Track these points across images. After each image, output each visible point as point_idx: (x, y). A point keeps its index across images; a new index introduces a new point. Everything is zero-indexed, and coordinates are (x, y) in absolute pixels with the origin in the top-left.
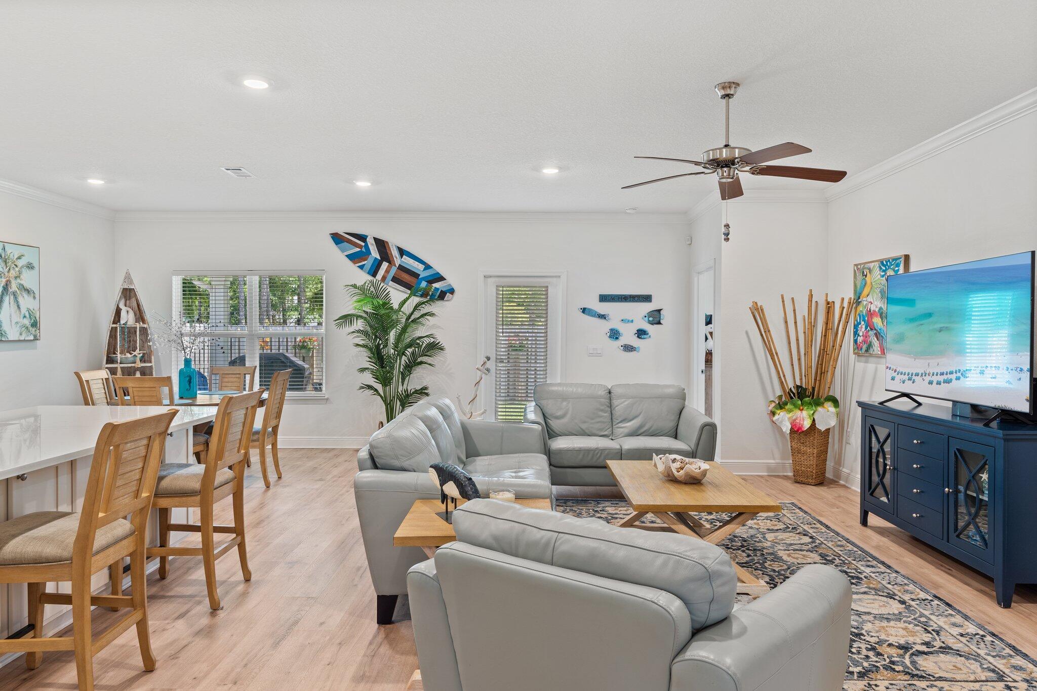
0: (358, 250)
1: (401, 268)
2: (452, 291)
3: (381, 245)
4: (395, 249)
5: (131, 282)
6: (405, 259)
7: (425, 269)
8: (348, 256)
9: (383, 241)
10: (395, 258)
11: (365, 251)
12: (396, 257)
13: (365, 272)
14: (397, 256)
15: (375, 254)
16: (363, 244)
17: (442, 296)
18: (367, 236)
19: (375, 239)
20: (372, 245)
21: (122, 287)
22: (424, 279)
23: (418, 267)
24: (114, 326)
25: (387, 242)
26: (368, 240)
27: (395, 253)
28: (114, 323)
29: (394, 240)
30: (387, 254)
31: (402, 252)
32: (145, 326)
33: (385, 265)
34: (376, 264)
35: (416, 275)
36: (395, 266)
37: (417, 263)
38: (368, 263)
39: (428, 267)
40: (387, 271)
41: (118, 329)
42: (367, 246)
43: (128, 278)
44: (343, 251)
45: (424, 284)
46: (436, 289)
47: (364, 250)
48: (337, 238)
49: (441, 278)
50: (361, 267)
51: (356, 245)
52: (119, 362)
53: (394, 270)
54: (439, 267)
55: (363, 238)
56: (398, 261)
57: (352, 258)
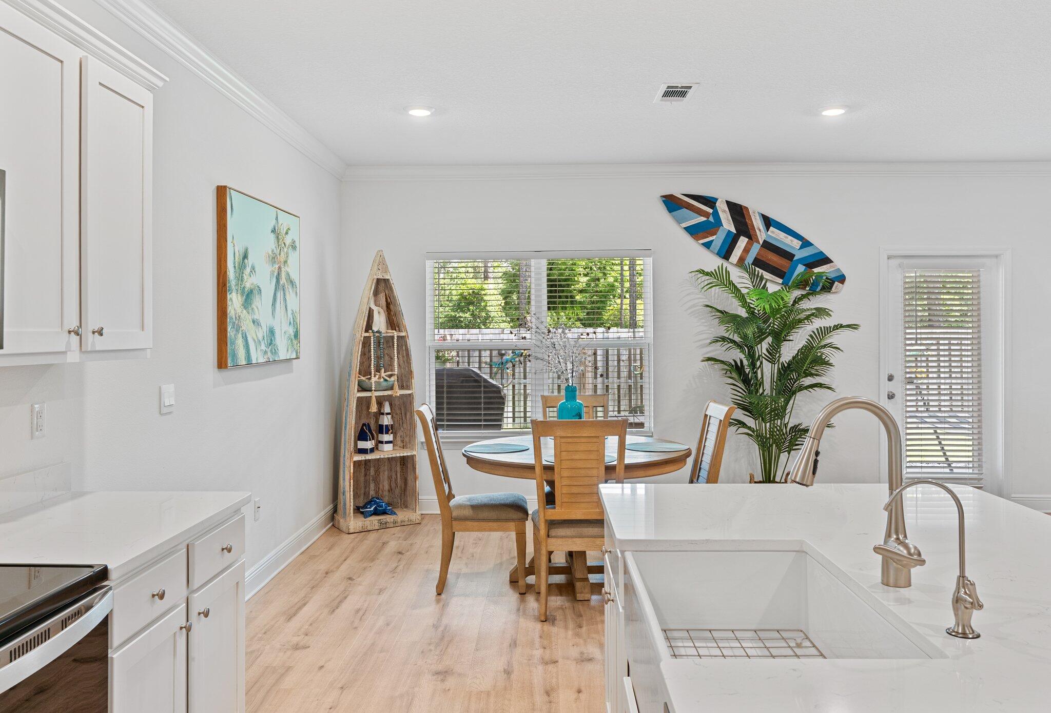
0: (703, 219)
1: (767, 245)
2: (842, 279)
3: (738, 211)
4: (758, 217)
5: (386, 270)
6: (773, 232)
7: (801, 247)
8: (687, 229)
9: (740, 206)
10: (757, 231)
11: (713, 221)
12: (760, 230)
13: (712, 251)
14: (761, 228)
15: (728, 225)
16: (711, 211)
17: (828, 287)
18: (717, 199)
19: (728, 202)
20: (724, 211)
21: (376, 277)
22: (800, 261)
23: (791, 244)
24: (367, 334)
25: (747, 208)
26: (717, 204)
27: (758, 223)
28: (366, 331)
29: (756, 206)
30: (746, 224)
31: (768, 222)
32: (403, 334)
33: (743, 242)
34: (730, 240)
35: (789, 256)
36: (758, 242)
37: (790, 237)
38: (718, 239)
39: (806, 244)
40: (746, 250)
41: (372, 340)
42: (716, 214)
43: (381, 263)
44: (679, 221)
45: (801, 268)
46: (820, 275)
47: (711, 219)
48: (672, 203)
49: (826, 261)
50: (707, 245)
51: (700, 212)
52: (373, 389)
53: (756, 249)
54: (822, 244)
55: (710, 202)
56: (762, 235)
57: (694, 231)
